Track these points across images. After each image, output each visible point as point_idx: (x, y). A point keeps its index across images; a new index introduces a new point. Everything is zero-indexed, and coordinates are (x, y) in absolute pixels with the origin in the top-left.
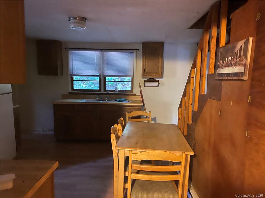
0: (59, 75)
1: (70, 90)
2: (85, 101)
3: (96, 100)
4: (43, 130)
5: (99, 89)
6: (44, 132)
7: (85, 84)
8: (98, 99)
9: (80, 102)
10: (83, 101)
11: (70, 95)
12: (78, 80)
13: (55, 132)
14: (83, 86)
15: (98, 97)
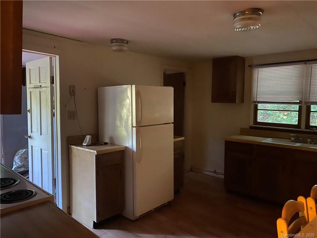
0: (237, 101)
1: (252, 124)
2: (272, 141)
3: (290, 140)
4: (215, 172)
5: (297, 124)
6: (216, 174)
7: (287, 115)
8: (293, 139)
9: (263, 141)
10: (269, 141)
11: (252, 130)
12: (275, 109)
13: (224, 176)
14: (283, 117)
15: (293, 136)
